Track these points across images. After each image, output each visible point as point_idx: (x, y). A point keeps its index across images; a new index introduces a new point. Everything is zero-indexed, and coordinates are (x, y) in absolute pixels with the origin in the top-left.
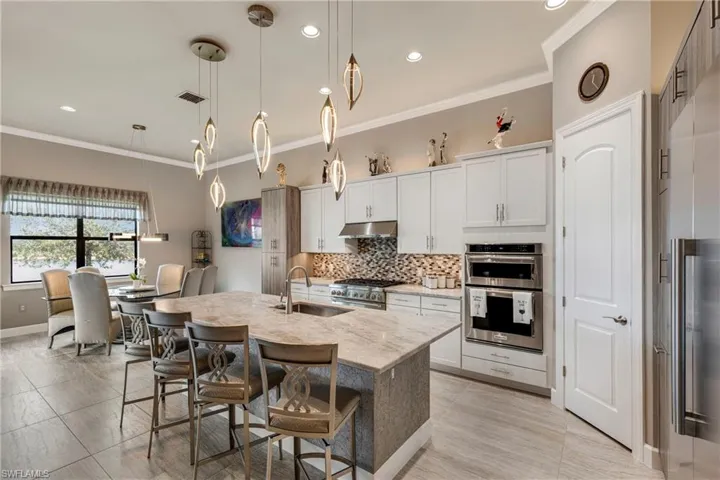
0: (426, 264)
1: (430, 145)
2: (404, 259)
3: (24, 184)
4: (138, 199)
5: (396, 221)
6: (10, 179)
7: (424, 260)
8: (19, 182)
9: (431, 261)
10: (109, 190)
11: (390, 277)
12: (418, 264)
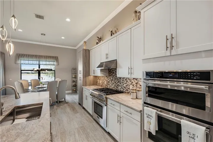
0: (134, 83)
1: (134, 15)
2: (124, 80)
3: (23, 56)
4: (55, 58)
5: (116, 60)
6: (20, 54)
7: (133, 81)
8: (22, 55)
9: (136, 82)
10: (46, 56)
11: (119, 88)
12: (130, 83)
